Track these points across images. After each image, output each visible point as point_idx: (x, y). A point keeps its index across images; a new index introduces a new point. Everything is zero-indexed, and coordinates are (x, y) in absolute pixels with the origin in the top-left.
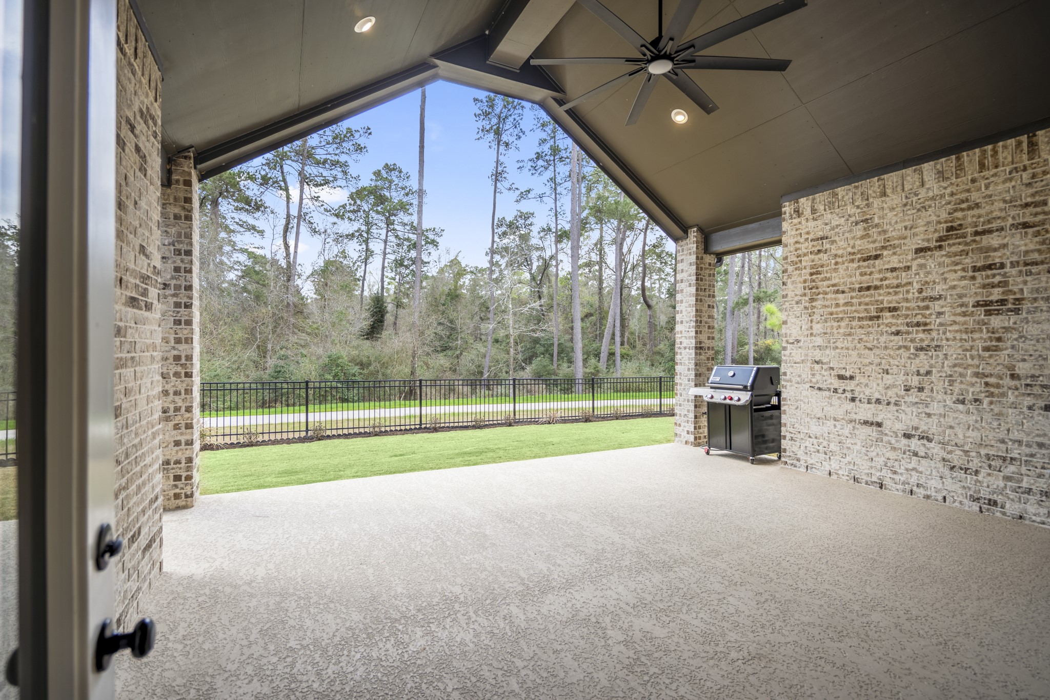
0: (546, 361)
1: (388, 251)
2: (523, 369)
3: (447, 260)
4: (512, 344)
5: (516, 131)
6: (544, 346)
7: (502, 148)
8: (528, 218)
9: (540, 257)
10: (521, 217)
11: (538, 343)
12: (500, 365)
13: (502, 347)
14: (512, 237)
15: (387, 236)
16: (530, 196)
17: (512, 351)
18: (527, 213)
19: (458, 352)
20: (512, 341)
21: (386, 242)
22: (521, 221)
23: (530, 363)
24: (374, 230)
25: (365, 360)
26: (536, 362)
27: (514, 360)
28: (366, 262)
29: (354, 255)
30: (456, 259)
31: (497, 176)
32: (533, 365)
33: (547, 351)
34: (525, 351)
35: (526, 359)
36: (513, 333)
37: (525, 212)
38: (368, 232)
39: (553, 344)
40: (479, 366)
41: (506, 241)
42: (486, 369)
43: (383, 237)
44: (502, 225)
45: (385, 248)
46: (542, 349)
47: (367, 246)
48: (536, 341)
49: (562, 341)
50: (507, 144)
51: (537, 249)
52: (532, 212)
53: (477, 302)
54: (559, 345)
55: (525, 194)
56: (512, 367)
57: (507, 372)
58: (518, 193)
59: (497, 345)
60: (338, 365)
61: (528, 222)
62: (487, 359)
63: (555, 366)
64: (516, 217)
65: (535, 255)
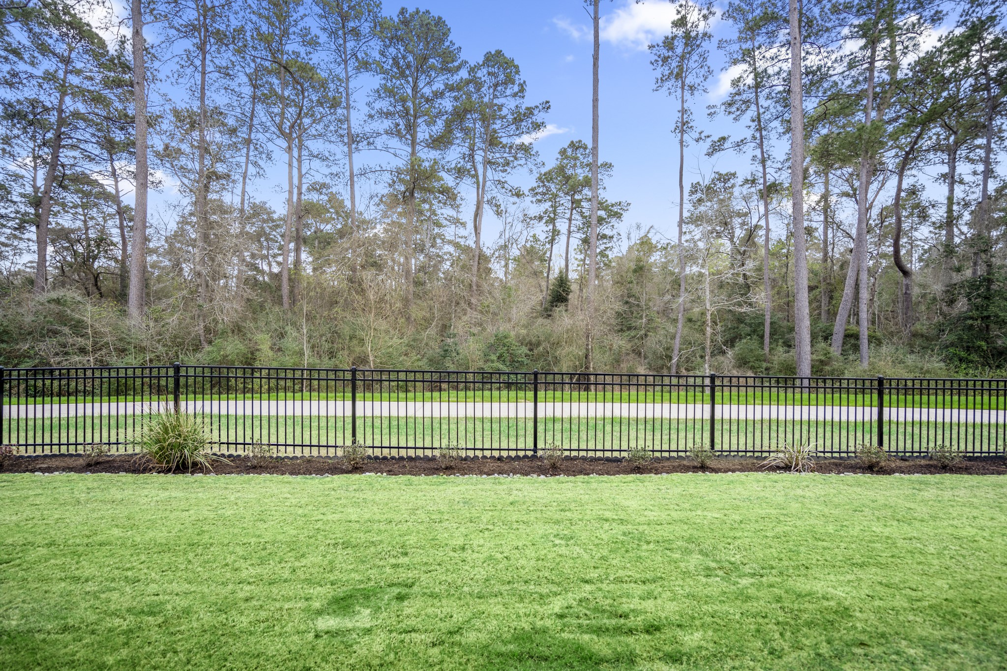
0: (754, 344)
1: (572, 228)
2: (724, 353)
3: (637, 237)
4: (709, 323)
5: (703, 71)
6: (750, 325)
7: (687, 94)
8: (729, 180)
9: (743, 224)
10: (719, 179)
11: (742, 322)
12: (693, 349)
13: (696, 327)
14: (709, 204)
15: (571, 214)
16: (726, 146)
17: (709, 330)
18: (726, 175)
19: (643, 332)
20: (709, 317)
21: (570, 220)
22: (720, 185)
23: (733, 346)
24: (560, 210)
25: (534, 340)
26: (739, 346)
27: (712, 341)
28: (552, 242)
29: (542, 237)
30: (646, 236)
31: (683, 127)
32: (736, 349)
33: (754, 331)
34: (724, 331)
35: (727, 341)
36: (711, 308)
37: (723, 172)
38: (555, 212)
39: (763, 324)
40: (668, 349)
41: (702, 208)
42: (676, 352)
43: (568, 216)
44: (696, 191)
45: (570, 227)
46: (748, 329)
47: (554, 226)
48: (740, 319)
49: (775, 319)
50: (692, 88)
51: (739, 215)
52: (733, 172)
53: (669, 279)
54: (771, 323)
55: (718, 146)
56: (708, 351)
57: (702, 357)
58: (709, 142)
59: (689, 324)
60: (504, 345)
61: (729, 184)
62: (678, 341)
63: (767, 349)
64: (713, 180)
65: (737, 221)
